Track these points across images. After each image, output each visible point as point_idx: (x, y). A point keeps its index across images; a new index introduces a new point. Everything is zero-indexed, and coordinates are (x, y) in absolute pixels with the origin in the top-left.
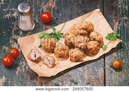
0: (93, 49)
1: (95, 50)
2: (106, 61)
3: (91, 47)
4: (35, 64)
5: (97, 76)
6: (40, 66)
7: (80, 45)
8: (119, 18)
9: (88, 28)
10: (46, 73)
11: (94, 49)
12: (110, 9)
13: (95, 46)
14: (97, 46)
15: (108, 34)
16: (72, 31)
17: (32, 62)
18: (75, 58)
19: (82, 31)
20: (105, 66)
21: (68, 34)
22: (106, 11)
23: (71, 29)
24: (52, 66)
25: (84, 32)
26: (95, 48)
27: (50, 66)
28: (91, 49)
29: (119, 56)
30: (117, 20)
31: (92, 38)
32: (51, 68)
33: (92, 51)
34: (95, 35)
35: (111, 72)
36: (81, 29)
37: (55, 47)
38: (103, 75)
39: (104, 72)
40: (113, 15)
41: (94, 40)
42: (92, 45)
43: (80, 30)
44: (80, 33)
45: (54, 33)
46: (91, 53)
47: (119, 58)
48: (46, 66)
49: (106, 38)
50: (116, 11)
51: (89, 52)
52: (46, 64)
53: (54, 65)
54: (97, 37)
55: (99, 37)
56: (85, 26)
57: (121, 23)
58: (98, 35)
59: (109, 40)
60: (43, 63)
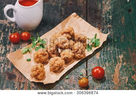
8: (102, 26)
12: (94, 18)
20: (87, 68)
22: (90, 20)
29: (102, 59)
30: (101, 28)
40: (97, 24)
43: (63, 34)
47: (102, 60)
50: (100, 20)
57: (105, 30)
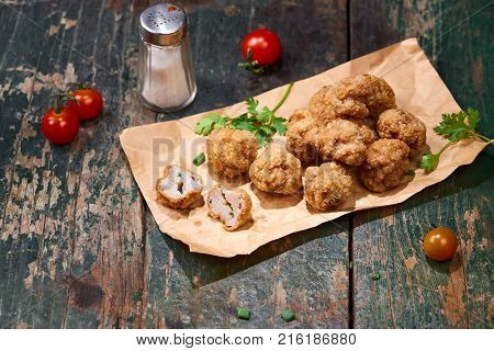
0: (387, 164)
1: (395, 169)
2: (355, 244)
3: (381, 159)
4: (179, 218)
5: (322, 293)
6: (198, 223)
7: (341, 150)
9: (370, 95)
10: (217, 247)
11: (393, 164)
13: (397, 155)
14: (403, 157)
15: (444, 116)
16: (316, 110)
17: (168, 210)
18: (324, 195)
19: (349, 104)
21: (300, 117)
23: (313, 102)
24: (238, 223)
25: (358, 108)
26: (394, 161)
27: (234, 222)
28: (381, 166)
29: (405, 226)
31: (386, 129)
32: (234, 230)
33: (386, 175)
34: (395, 119)
35: (375, 279)
36: (346, 98)
37: (252, 158)
38: (345, 288)
39: (347, 278)
41: (394, 135)
42: (385, 151)
43: (342, 100)
44: (343, 110)
45: (249, 116)
46: (383, 181)
48: (219, 224)
49: (436, 129)
51: (373, 178)
52: (219, 218)
53: (247, 222)
54: (402, 126)
55: (412, 126)
56: (362, 86)
58: (407, 118)
59: (446, 137)
60: (209, 215)
